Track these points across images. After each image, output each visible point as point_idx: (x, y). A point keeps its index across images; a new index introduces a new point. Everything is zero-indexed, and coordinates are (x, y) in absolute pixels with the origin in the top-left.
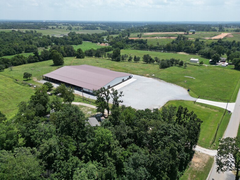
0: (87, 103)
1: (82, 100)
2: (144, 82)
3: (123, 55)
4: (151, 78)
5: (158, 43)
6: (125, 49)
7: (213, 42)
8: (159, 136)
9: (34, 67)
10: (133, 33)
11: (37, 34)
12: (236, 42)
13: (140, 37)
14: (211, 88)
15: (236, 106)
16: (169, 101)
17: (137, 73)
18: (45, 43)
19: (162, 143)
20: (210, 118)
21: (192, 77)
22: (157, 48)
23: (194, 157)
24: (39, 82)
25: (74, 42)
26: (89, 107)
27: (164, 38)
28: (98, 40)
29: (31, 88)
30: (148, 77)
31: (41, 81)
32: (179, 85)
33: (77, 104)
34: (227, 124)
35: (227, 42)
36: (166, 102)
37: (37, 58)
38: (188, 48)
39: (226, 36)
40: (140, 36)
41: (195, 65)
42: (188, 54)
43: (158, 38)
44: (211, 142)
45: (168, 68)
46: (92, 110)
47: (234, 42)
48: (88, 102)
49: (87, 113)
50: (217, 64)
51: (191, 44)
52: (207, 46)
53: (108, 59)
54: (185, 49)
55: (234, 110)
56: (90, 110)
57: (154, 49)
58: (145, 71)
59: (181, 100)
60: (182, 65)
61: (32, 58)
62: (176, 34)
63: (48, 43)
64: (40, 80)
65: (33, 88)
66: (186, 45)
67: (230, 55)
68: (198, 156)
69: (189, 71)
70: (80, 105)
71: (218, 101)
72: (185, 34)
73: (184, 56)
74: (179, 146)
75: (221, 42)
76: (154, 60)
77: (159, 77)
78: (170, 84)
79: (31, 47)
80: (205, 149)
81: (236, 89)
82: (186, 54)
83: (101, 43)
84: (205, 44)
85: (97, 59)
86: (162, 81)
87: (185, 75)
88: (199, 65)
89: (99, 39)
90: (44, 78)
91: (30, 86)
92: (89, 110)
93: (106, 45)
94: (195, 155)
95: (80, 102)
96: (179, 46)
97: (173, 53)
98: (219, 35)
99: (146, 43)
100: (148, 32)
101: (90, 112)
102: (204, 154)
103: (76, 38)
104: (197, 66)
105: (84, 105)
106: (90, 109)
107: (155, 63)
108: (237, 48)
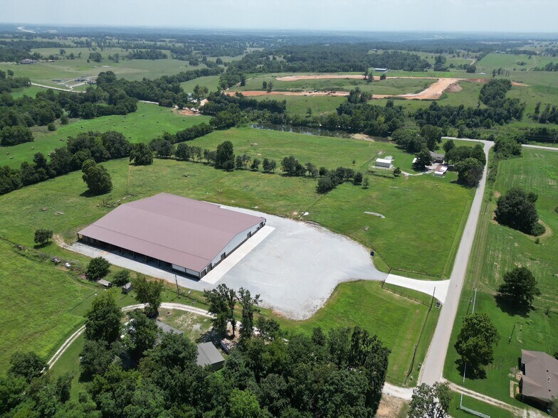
0: (188, 303)
1: (175, 296)
2: (290, 234)
3: (238, 157)
4: (303, 223)
5: (310, 110)
6: (238, 127)
7: (420, 109)
8: (327, 395)
9: (44, 200)
10: (251, 73)
11: (17, 81)
12: (466, 108)
13: (269, 91)
14: (413, 243)
15: (450, 287)
16: (339, 285)
17: (274, 209)
18: (48, 114)
19: (333, 405)
20: (407, 319)
21: (378, 215)
22: (309, 122)
23: (380, 406)
24: (71, 248)
25: (118, 109)
26: (193, 314)
27: (321, 93)
28: (174, 99)
29: (58, 268)
30: (296, 219)
31: (74, 245)
32: (355, 240)
33: (169, 308)
34: (433, 333)
35: (449, 108)
36: (334, 286)
37: (44, 171)
38: (372, 126)
39: (447, 90)
40: (268, 88)
41: (385, 177)
42: (371, 140)
43: (308, 94)
44: (406, 373)
45: (333, 192)
46: (201, 319)
47: (462, 107)
48: (188, 300)
49: (193, 330)
50: (427, 170)
51: (377, 115)
52: (410, 116)
53: (207, 161)
54: (365, 127)
55: (447, 298)
56: (198, 322)
57: (301, 125)
58: (288, 203)
59: (360, 280)
60: (361, 181)
61: (33, 174)
62: (347, 79)
63: (54, 114)
64: (71, 244)
65: (64, 269)
66: (367, 119)
67: (451, 151)
68: (387, 404)
69: (374, 194)
70: (174, 310)
71: (421, 278)
72: (365, 79)
73: (365, 145)
74: (356, 411)
75: (435, 110)
76: (304, 168)
77: (318, 220)
78: (339, 236)
79: (16, 133)
80: (396, 388)
81: (454, 243)
82: (369, 139)
83: (181, 108)
84: (406, 112)
85: (183, 164)
86: (324, 229)
87: (365, 208)
88: (392, 175)
89: (176, 96)
90: (81, 237)
91: (56, 264)
92: (195, 322)
93: (195, 112)
94: (381, 401)
95: (172, 301)
96: (353, 120)
97: (341, 139)
98: (433, 83)
99: (285, 108)
100: (285, 71)
101: (197, 327)
102: (394, 397)
103: (122, 97)
104: (390, 178)
105: (183, 309)
106: (195, 317)
107: (307, 173)
108: (468, 121)
